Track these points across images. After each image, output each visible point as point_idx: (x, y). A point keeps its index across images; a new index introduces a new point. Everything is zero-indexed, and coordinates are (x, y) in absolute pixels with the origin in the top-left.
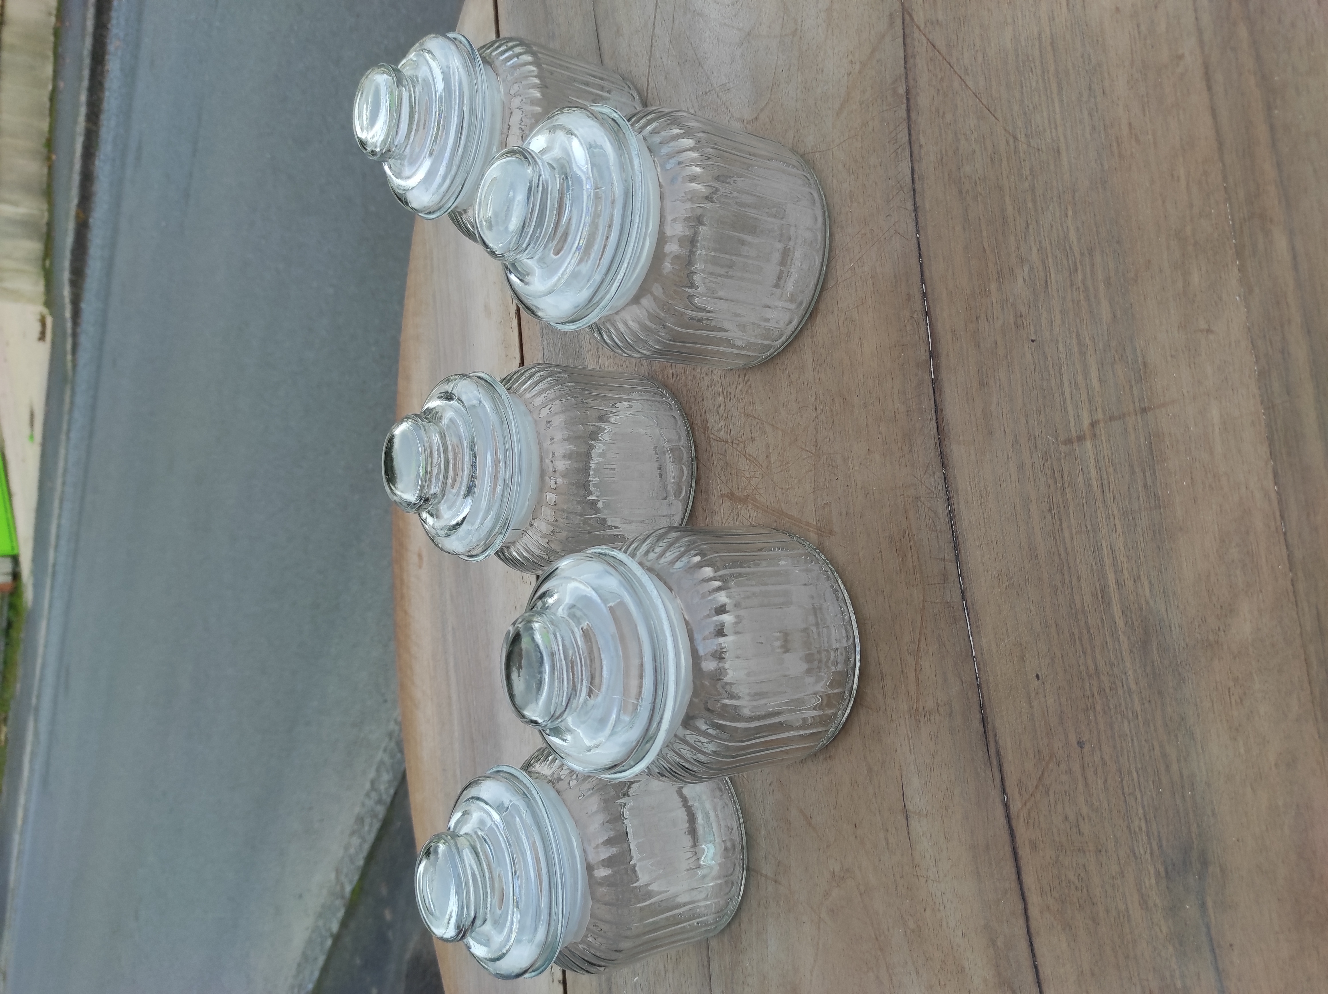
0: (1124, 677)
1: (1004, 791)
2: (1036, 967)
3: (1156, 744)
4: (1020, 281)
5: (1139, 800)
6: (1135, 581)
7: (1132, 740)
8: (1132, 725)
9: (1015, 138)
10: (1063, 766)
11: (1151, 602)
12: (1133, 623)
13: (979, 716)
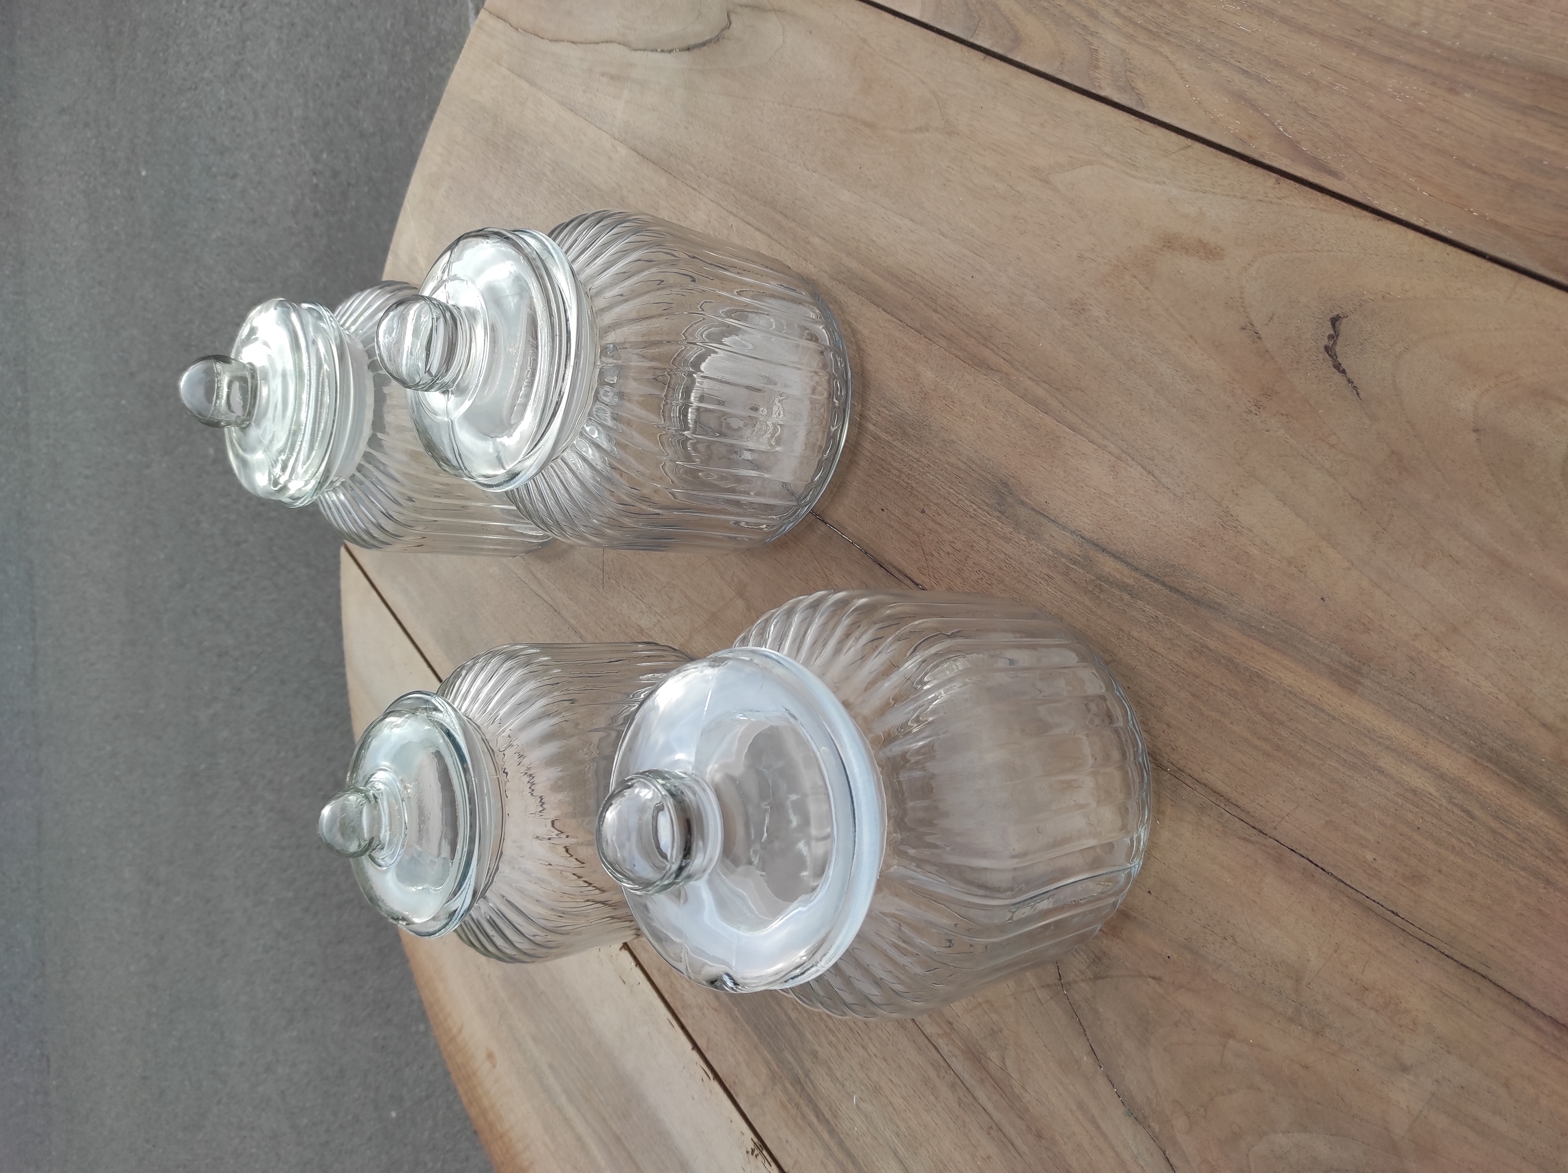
0: (910, 458)
1: (917, 585)
3: (946, 466)
5: (963, 498)
6: (879, 415)
7: (937, 478)
8: (931, 472)
10: (926, 532)
11: (892, 414)
12: (893, 431)
13: (877, 567)
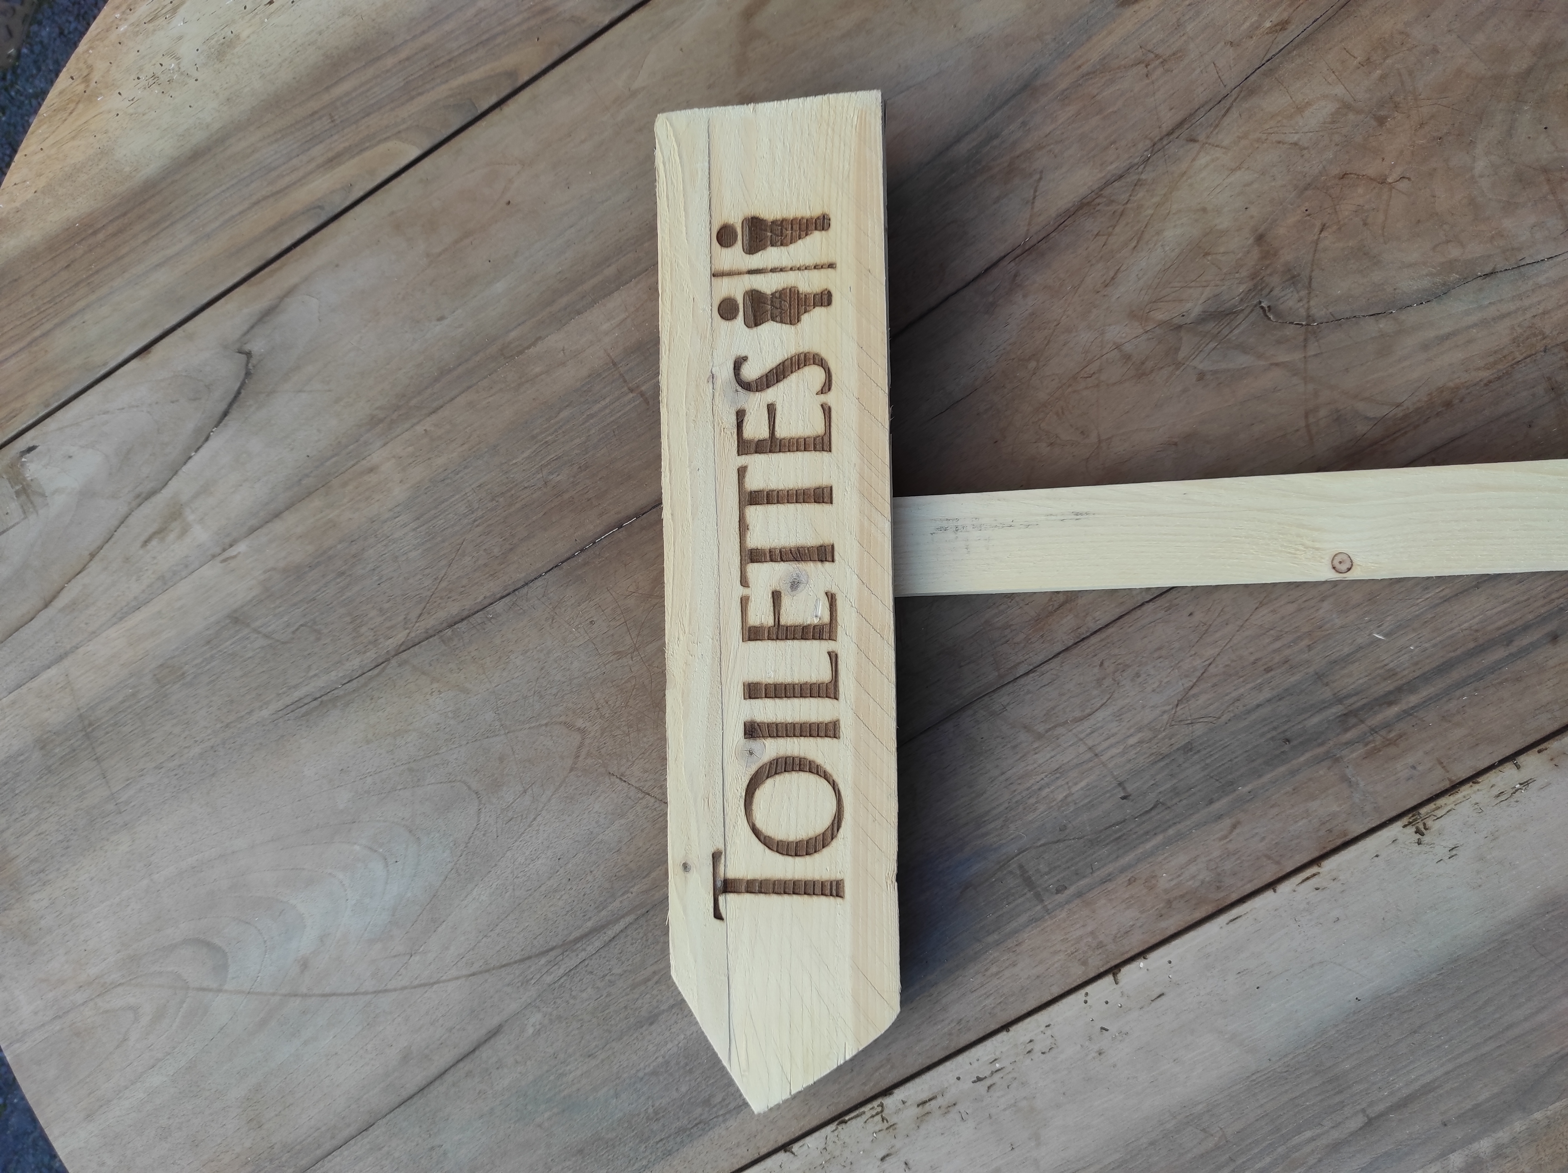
4: (559, 478)
9: (475, 521)
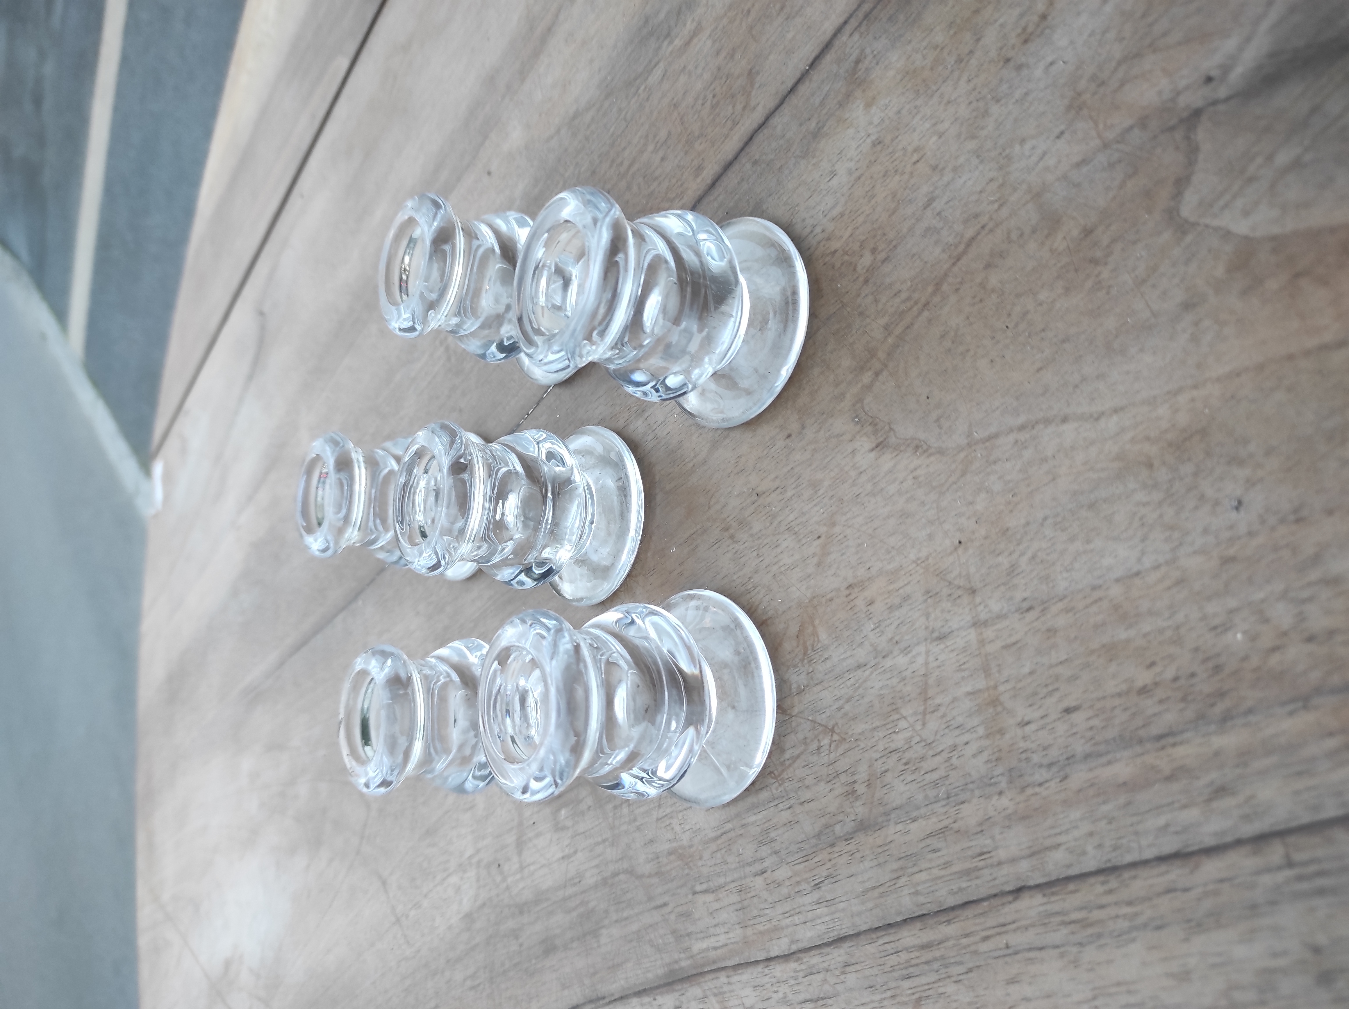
2: (812, 65)
